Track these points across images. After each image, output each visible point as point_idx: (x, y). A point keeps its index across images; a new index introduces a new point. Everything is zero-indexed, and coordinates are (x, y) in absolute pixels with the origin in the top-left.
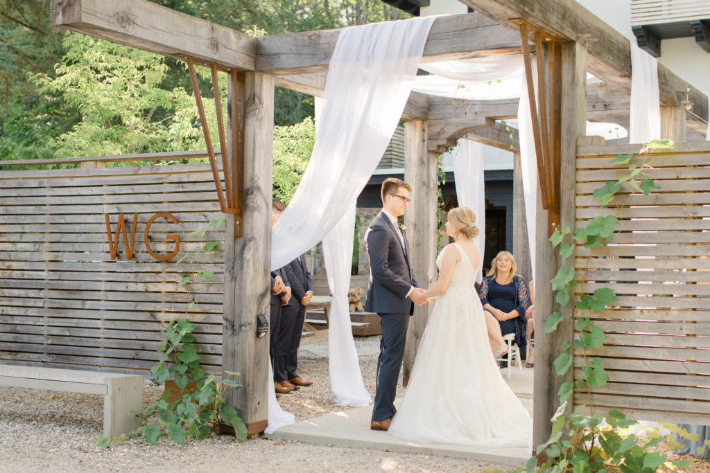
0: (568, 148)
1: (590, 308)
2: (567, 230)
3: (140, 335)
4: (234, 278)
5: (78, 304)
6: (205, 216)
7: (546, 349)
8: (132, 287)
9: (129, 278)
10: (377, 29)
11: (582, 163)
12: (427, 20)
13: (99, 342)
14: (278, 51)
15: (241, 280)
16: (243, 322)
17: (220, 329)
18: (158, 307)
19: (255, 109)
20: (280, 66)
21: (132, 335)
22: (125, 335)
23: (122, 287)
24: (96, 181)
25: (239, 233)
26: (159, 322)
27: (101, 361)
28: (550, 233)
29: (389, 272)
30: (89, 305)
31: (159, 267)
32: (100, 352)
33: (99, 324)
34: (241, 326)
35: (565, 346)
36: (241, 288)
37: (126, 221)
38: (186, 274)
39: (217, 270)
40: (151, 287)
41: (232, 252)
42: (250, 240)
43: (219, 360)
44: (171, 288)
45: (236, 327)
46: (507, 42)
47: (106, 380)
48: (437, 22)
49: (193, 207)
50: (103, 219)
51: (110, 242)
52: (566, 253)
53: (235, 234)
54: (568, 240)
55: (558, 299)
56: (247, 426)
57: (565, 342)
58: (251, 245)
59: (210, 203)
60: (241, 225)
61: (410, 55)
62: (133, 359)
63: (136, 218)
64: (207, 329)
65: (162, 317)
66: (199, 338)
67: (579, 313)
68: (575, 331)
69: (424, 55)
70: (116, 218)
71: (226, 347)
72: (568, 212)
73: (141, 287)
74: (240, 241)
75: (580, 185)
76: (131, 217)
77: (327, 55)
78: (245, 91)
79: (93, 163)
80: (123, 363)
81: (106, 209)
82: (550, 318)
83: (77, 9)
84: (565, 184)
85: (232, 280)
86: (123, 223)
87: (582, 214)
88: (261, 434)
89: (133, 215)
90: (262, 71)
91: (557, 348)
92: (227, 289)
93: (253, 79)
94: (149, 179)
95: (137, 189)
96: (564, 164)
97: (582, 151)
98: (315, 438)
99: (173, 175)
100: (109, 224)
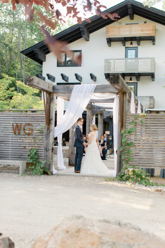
0: (125, 114)
1: (129, 146)
2: (124, 130)
3: (21, 152)
4: (47, 139)
5: (4, 145)
6: (39, 125)
7: (120, 154)
8: (19, 141)
9: (18, 139)
10: (83, 86)
11: (127, 117)
12: (95, 85)
13: (10, 154)
14: (59, 89)
15: (49, 139)
16: (49, 149)
17: (43, 151)
18: (26, 145)
19: (53, 101)
20: (60, 92)
21: (18, 152)
22: (17, 152)
23: (16, 141)
24: (9, 115)
25: (48, 129)
26: (26, 149)
27: (10, 158)
28: (121, 131)
29: (80, 138)
30: (7, 145)
31: (26, 136)
32: (10, 156)
33: (10, 149)
34: (49, 150)
35: (124, 153)
36: (49, 141)
37: (18, 125)
38: (34, 138)
39: (42, 137)
40: (24, 141)
41: (46, 133)
42: (51, 131)
43: (43, 158)
44: (30, 141)
45: (48, 150)
46: (112, 91)
47: (20, 162)
48: (97, 86)
49: (35, 122)
50: (12, 124)
51: (13, 130)
52: (124, 135)
53: (47, 129)
54: (125, 132)
55: (123, 144)
56: (50, 172)
57: (123, 153)
58: (51, 132)
59: (41, 122)
60: (49, 127)
61: (91, 92)
62: (19, 158)
63: (21, 125)
64: (39, 150)
65: (27, 148)
66: (37, 153)
67: (126, 147)
68: (125, 150)
69: (94, 92)
70: (15, 124)
71: (45, 155)
72: (125, 127)
73: (21, 141)
74: (49, 131)
75: (127, 121)
76: (19, 125)
77: (71, 91)
78: (50, 97)
79: (8, 111)
80: (16, 159)
81: (12, 122)
82: (121, 148)
83: (32, 82)
84: (124, 121)
85: (46, 139)
86: (17, 125)
87: (127, 127)
88: (52, 174)
89: (20, 124)
90: (55, 93)
91: (122, 154)
92: (45, 142)
93: (53, 94)
94: (24, 115)
95: (21, 118)
96: (124, 117)
97: (127, 114)
98: (65, 174)
99: (31, 115)
100: (13, 126)
